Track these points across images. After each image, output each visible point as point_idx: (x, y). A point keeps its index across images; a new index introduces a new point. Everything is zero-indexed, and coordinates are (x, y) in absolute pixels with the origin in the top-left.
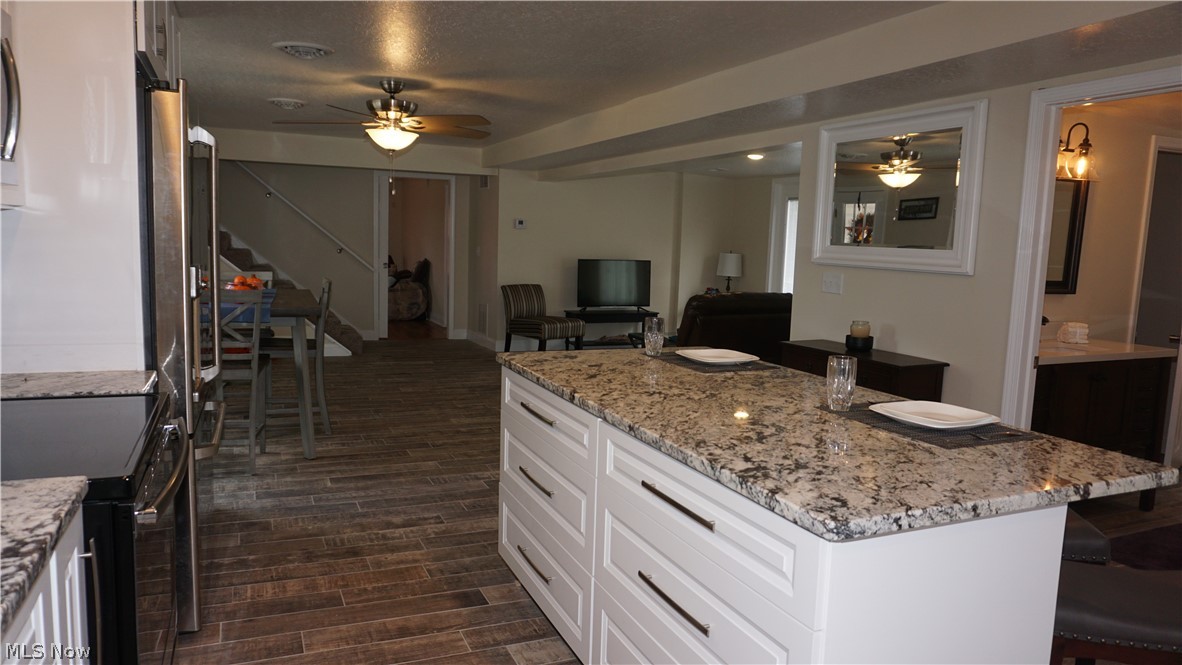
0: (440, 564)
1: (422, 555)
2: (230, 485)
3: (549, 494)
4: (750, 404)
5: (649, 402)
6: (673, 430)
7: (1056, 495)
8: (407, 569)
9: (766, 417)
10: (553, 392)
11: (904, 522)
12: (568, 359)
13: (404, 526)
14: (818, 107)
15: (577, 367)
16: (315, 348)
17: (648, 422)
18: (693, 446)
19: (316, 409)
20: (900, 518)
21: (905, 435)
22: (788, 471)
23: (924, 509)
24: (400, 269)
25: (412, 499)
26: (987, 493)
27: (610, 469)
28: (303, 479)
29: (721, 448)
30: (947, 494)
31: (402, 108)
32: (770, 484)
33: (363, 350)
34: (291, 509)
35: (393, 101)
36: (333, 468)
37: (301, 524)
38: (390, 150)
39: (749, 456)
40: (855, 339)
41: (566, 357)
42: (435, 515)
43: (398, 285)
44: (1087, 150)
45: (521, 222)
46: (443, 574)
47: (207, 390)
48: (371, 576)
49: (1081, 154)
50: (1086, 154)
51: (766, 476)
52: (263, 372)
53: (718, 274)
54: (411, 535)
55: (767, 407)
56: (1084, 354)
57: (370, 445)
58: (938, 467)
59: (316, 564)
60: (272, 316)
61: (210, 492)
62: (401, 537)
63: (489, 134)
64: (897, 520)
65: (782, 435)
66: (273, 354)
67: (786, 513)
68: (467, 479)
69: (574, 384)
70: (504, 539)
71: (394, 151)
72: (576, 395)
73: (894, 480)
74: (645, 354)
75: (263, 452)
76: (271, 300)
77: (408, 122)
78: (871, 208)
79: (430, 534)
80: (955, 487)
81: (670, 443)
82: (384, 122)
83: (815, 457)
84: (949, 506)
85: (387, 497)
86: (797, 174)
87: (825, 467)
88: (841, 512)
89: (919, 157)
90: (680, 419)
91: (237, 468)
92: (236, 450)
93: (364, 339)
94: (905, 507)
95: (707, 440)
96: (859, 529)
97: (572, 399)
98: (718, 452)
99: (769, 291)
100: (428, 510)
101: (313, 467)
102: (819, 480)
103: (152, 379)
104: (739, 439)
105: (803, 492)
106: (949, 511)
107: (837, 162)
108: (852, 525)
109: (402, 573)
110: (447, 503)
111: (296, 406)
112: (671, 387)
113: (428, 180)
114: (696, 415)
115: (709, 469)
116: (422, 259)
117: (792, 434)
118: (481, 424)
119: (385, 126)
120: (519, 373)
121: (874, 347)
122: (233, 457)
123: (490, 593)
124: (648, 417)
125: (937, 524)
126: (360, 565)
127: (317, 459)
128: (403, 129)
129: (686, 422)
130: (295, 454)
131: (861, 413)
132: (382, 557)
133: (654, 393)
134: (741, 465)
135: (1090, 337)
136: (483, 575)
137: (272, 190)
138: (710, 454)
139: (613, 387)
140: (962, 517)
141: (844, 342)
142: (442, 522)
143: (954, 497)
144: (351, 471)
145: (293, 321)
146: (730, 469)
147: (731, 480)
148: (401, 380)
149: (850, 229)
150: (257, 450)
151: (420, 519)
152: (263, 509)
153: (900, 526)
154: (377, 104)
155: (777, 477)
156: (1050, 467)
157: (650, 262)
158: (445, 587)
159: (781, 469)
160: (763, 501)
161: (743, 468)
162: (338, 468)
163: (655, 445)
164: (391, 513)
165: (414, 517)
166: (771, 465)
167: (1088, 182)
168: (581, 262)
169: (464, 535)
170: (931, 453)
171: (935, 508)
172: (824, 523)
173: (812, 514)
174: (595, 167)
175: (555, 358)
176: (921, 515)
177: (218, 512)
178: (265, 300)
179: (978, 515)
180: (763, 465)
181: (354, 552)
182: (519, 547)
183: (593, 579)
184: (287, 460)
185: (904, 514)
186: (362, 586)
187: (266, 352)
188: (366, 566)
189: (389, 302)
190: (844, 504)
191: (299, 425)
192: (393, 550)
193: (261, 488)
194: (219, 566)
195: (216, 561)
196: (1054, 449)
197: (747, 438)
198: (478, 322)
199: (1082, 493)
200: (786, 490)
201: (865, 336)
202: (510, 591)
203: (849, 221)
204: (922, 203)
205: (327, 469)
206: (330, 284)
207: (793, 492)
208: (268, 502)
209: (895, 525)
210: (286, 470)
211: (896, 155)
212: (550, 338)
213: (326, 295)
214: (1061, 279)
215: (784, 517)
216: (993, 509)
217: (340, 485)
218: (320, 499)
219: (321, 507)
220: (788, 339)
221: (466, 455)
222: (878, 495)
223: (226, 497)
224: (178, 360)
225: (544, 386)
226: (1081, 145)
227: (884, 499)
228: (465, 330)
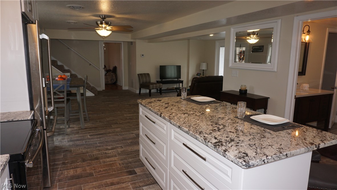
0: (122, 162)
1: (117, 159)
2: (60, 138)
3: (154, 143)
4: (214, 117)
5: (184, 117)
6: (192, 128)
7: (310, 148)
8: (113, 163)
9: (220, 122)
10: (155, 113)
11: (266, 161)
12: (159, 101)
13: (111, 149)
14: (230, 22)
15: (161, 104)
16: (83, 96)
17: (184, 125)
18: (199, 134)
19: (84, 114)
20: (265, 160)
21: (262, 127)
22: (228, 143)
23: (272, 156)
24: (108, 69)
25: (114, 141)
26: (289, 149)
27: (173, 138)
28: (81, 135)
29: (207, 134)
30: (277, 150)
31: (107, 23)
32: (224, 148)
33: (98, 94)
34: (78, 145)
35: (104, 21)
36: (90, 132)
37: (81, 150)
38: (103, 36)
39: (216, 137)
40: (242, 90)
41: (158, 100)
42: (120, 146)
43: (107, 74)
44: (309, 33)
45: (143, 55)
46: (123, 165)
47: (50, 114)
48: (102, 166)
49: (307, 34)
50: (309, 34)
51: (222, 145)
52: (68, 104)
53: (200, 69)
54: (114, 152)
55: (219, 118)
56: (308, 94)
57: (101, 124)
58: (273, 139)
59: (85, 163)
60: (70, 87)
61: (53, 140)
62: (111, 153)
63: (133, 30)
64: (264, 161)
65: (225, 128)
66: (71, 98)
67: (229, 158)
68: (130, 134)
69: (161, 111)
70: (141, 155)
71: (104, 36)
72: (162, 115)
73: (261, 145)
74: (181, 99)
75: (69, 127)
76: (69, 82)
77: (108, 28)
78: (244, 49)
79: (119, 152)
80: (280, 147)
81: (192, 133)
82: (101, 28)
83: (236, 136)
84: (279, 154)
85: (106, 140)
86: (224, 39)
87: (240, 140)
88: (246, 158)
89: (259, 34)
90: (194, 123)
91: (62, 133)
92: (61, 127)
93: (98, 90)
94: (266, 156)
95: (203, 131)
96: (253, 164)
97: (161, 116)
98: (206, 136)
99: (215, 75)
100: (118, 144)
101: (84, 131)
102: (238, 145)
103: (32, 113)
104: (212, 130)
105: (234, 151)
106: (279, 156)
107: (236, 36)
108: (250, 163)
109: (111, 165)
110: (124, 142)
111: (78, 113)
112: (190, 111)
113: (115, 43)
114: (198, 121)
115: (204, 142)
116: (114, 66)
117: (228, 128)
118: (133, 116)
119: (102, 29)
120: (144, 106)
121: (248, 92)
122: (60, 129)
123: (137, 170)
124: (184, 123)
125: (275, 161)
126: (99, 162)
127: (85, 129)
128: (107, 30)
129: (196, 124)
130: (79, 127)
131: (247, 119)
132: (105, 160)
133: (185, 113)
134: (214, 141)
135: (309, 88)
136: (135, 164)
137: (69, 48)
138: (204, 137)
139: (173, 111)
140: (283, 158)
141: (239, 91)
142: (123, 148)
143: (280, 151)
144: (95, 132)
145: (76, 88)
146: (211, 143)
147: (211, 146)
148: (110, 103)
149: (238, 55)
150: (67, 127)
151: (116, 147)
152: (69, 145)
153: (265, 162)
154: (99, 22)
155: (225, 145)
156: (307, 138)
157: (180, 66)
158: (124, 169)
159: (226, 141)
160: (222, 154)
161: (215, 142)
162: (92, 131)
163: (187, 133)
164: (107, 145)
165: (114, 146)
166: (223, 140)
167: (309, 43)
168: (160, 66)
169: (129, 152)
170: (271, 134)
171: (275, 156)
172: (241, 163)
173: (238, 159)
174: (164, 39)
175: (155, 101)
176: (271, 158)
177: (56, 147)
178: (68, 82)
179: (287, 157)
180: (221, 140)
181: (97, 159)
182: (146, 158)
183: (168, 170)
184: (76, 129)
185: (266, 158)
186: (100, 170)
187: (69, 98)
188: (100, 163)
189: (105, 79)
190: (247, 155)
191: (79, 118)
192: (109, 157)
193: (69, 139)
194: (57, 165)
195: (56, 163)
196: (307, 131)
197: (215, 130)
198: (131, 84)
199: (317, 147)
200: (229, 150)
201: (245, 89)
202: (143, 169)
203: (238, 52)
204: (259, 47)
205: (88, 132)
206: (87, 77)
207: (230, 151)
208: (71, 143)
209: (263, 162)
210: (76, 133)
211: (252, 34)
212: (152, 89)
213: (86, 80)
214: (301, 71)
215: (228, 159)
216: (292, 154)
217: (92, 137)
218: (86, 142)
219: (87, 144)
220: (222, 91)
221: (129, 126)
222: (257, 151)
223: (58, 142)
224: (40, 107)
225: (152, 111)
226: (307, 32)
227: (259, 152)
228: (128, 87)
